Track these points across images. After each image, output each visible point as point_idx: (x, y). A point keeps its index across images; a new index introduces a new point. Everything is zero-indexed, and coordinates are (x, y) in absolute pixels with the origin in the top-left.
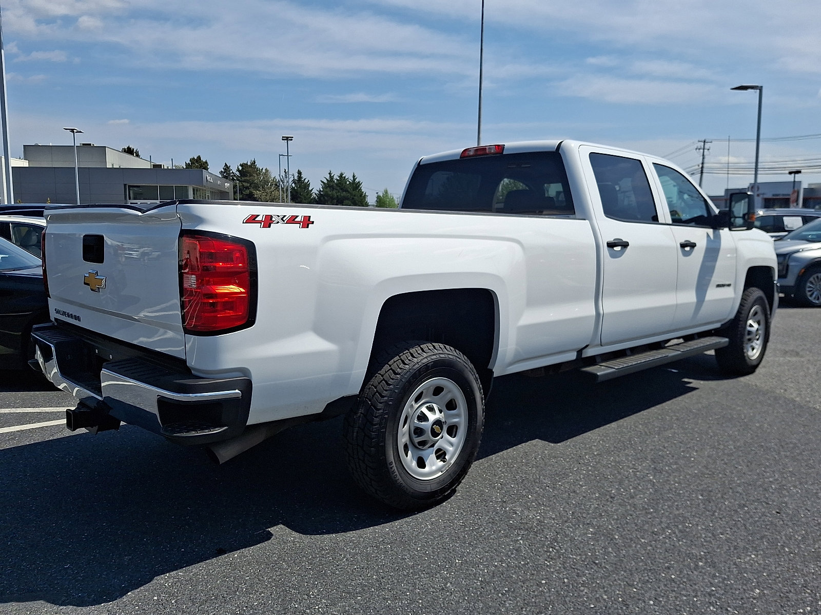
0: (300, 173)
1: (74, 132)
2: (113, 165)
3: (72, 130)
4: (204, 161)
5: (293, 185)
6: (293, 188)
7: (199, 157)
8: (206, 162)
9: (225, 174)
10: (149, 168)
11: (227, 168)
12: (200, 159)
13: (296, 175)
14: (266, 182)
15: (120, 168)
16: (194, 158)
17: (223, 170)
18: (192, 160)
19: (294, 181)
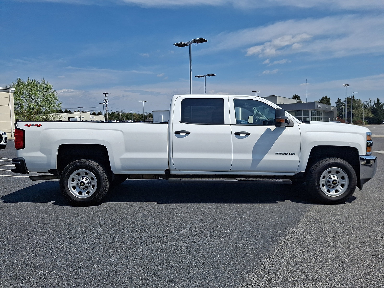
0: (378, 100)
1: (256, 92)
2: (280, 103)
3: (255, 92)
4: (329, 98)
5: (374, 106)
6: (374, 108)
7: (326, 97)
8: (329, 99)
9: (338, 103)
10: (296, 103)
11: (339, 100)
12: (327, 97)
13: (376, 101)
14: (359, 105)
15: (284, 104)
16: (324, 97)
17: (337, 102)
18: (323, 98)
19: (375, 104)
